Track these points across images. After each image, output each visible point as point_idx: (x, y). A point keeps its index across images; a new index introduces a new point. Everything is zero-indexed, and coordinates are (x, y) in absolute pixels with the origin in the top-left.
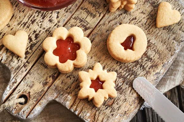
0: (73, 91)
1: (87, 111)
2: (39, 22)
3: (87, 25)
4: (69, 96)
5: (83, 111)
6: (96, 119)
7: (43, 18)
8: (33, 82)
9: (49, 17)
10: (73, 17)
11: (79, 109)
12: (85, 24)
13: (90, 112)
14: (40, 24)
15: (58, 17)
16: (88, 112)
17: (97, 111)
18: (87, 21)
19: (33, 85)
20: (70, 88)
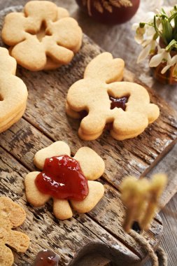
0: (123, 157)
1: (153, 142)
2: (12, 197)
3: (23, 131)
4: (131, 163)
5: (153, 146)
6: (165, 132)
7: (7, 191)
8: (107, 211)
9: (5, 183)
10: (9, 149)
11: (151, 152)
12: (22, 134)
13: (154, 137)
14: (16, 196)
15: (7, 171)
16: (155, 141)
17: (153, 129)
18: (18, 132)
19: (112, 211)
20: (119, 160)
